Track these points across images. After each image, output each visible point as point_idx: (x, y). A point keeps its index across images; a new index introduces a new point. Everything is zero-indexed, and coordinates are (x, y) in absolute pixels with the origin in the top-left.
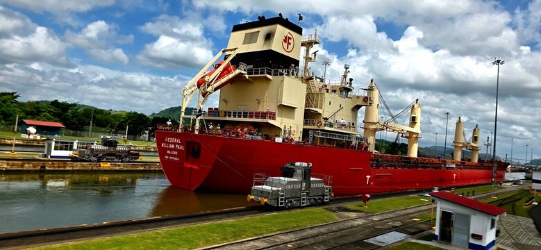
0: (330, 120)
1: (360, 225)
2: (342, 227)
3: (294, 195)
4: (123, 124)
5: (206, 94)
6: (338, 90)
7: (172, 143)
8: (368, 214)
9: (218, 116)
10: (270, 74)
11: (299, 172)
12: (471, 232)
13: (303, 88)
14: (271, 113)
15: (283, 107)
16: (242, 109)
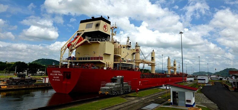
0: (124, 59)
1: (137, 102)
2: (130, 104)
3: (118, 90)
4: (13, 68)
5: (72, 50)
6: (126, 47)
7: (56, 73)
8: (139, 98)
9: (76, 60)
10: (99, 41)
11: (119, 80)
12: (186, 99)
13: (113, 46)
14: (101, 57)
15: (106, 54)
16: (87, 56)
